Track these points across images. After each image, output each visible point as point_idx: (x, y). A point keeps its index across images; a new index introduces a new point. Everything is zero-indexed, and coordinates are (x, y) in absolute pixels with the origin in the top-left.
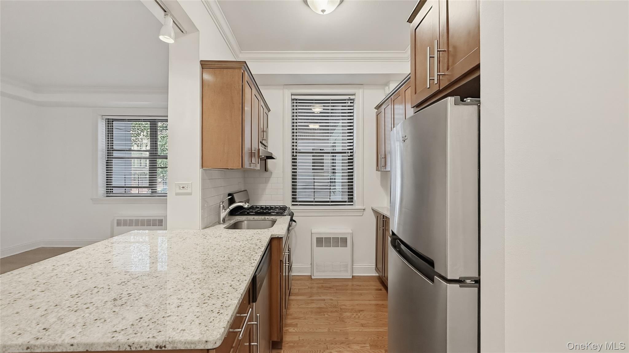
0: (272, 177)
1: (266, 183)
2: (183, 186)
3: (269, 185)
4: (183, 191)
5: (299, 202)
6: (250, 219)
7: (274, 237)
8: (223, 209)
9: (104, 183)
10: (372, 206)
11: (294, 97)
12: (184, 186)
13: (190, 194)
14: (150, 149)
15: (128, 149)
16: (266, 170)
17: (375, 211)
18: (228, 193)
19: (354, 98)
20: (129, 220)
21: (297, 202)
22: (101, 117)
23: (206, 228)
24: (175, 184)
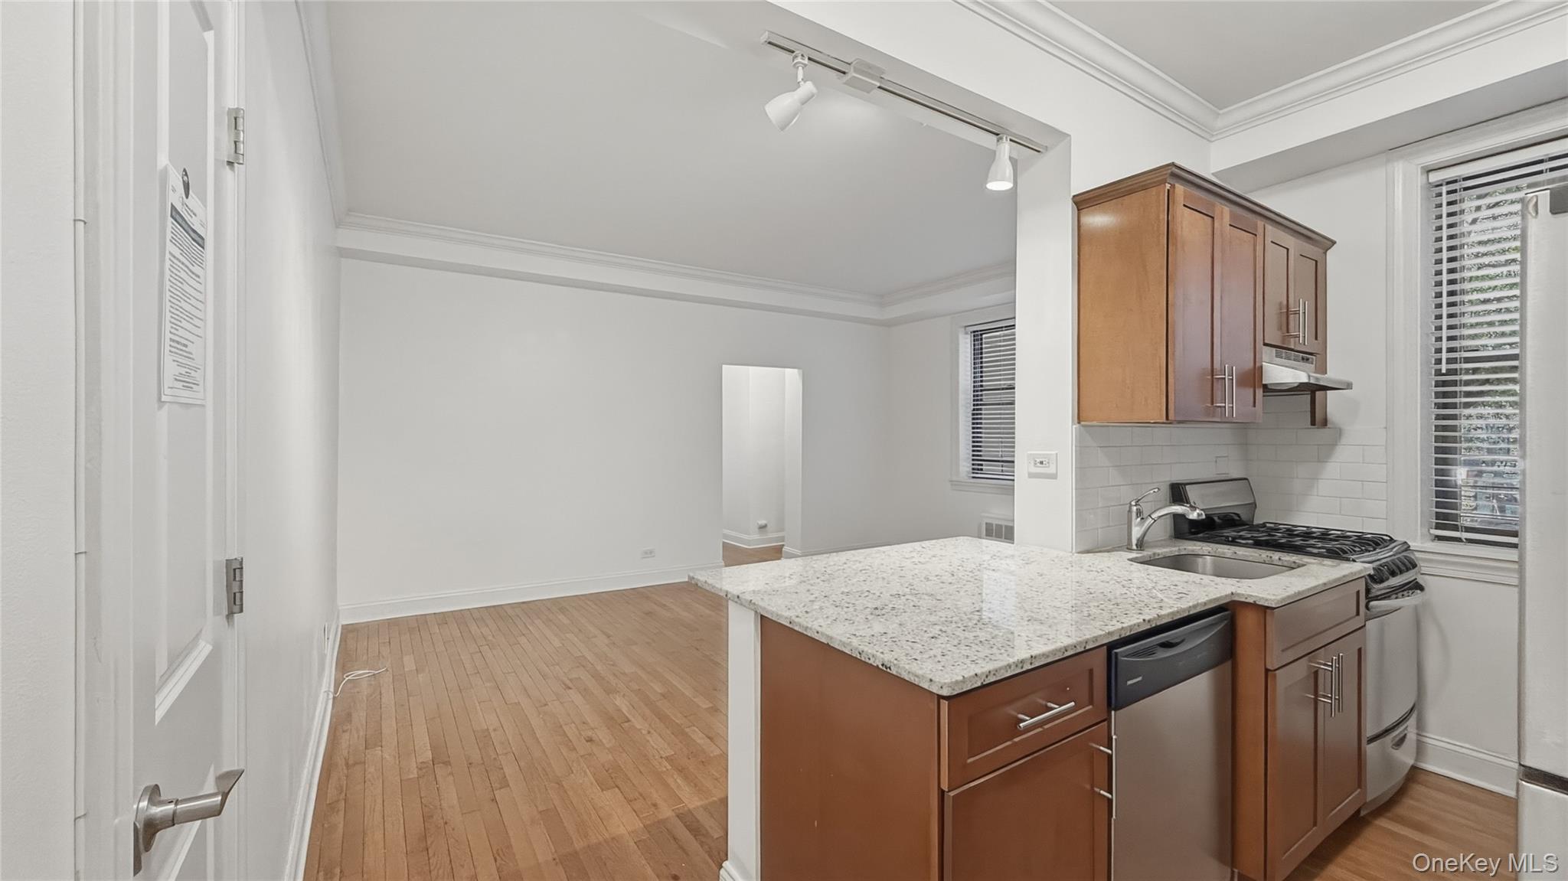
0: (1343, 443)
1: (1319, 461)
2: (1041, 460)
3: (1333, 468)
4: (1040, 470)
5: (1468, 530)
6: (1224, 553)
7: (1243, 600)
8: (1138, 517)
9: (968, 451)
11: (1434, 177)
12: (1043, 460)
15: (1005, 387)
16: (1313, 423)
18: (1169, 483)
20: (996, 525)
21: (1455, 528)
22: (963, 329)
23: (1088, 552)
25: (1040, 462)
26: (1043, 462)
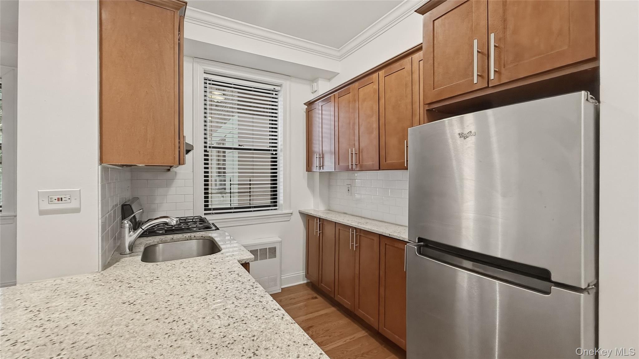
0: (177, 178)
1: (167, 187)
3: (173, 190)
4: (58, 206)
5: (213, 210)
8: (131, 230)
10: (300, 209)
12: (63, 197)
13: (77, 210)
17: (302, 214)
18: (121, 205)
19: (279, 89)
21: (210, 209)
23: (106, 267)
24: (38, 192)
25: (58, 199)
26: (61, 198)
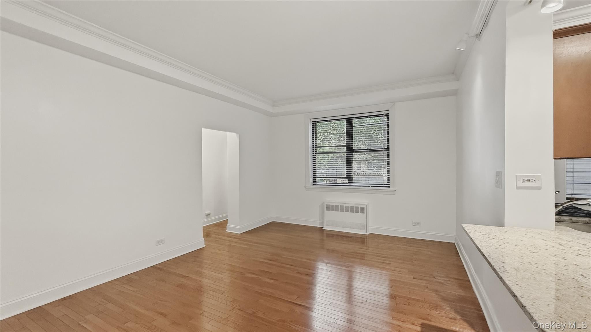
4: (528, 184)
9: (311, 174)
13: (539, 188)
14: (347, 144)
22: (310, 120)
24: (516, 176)
25: (528, 180)
26: (530, 180)
